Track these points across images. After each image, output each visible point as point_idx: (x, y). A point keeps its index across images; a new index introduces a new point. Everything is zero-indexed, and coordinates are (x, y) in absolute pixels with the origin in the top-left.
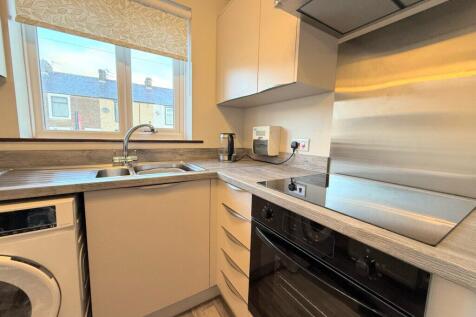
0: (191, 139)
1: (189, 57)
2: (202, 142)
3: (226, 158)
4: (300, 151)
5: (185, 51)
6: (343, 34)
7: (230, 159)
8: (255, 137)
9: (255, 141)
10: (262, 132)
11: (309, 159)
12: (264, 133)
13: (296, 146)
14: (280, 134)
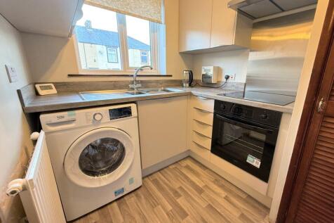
0: (165, 74)
1: (163, 21)
2: (171, 76)
3: (188, 85)
4: (230, 80)
5: (161, 16)
6: (255, 18)
7: (190, 85)
8: (204, 73)
9: (203, 75)
10: (208, 69)
11: (235, 84)
12: (209, 70)
13: (227, 78)
14: (218, 71)
